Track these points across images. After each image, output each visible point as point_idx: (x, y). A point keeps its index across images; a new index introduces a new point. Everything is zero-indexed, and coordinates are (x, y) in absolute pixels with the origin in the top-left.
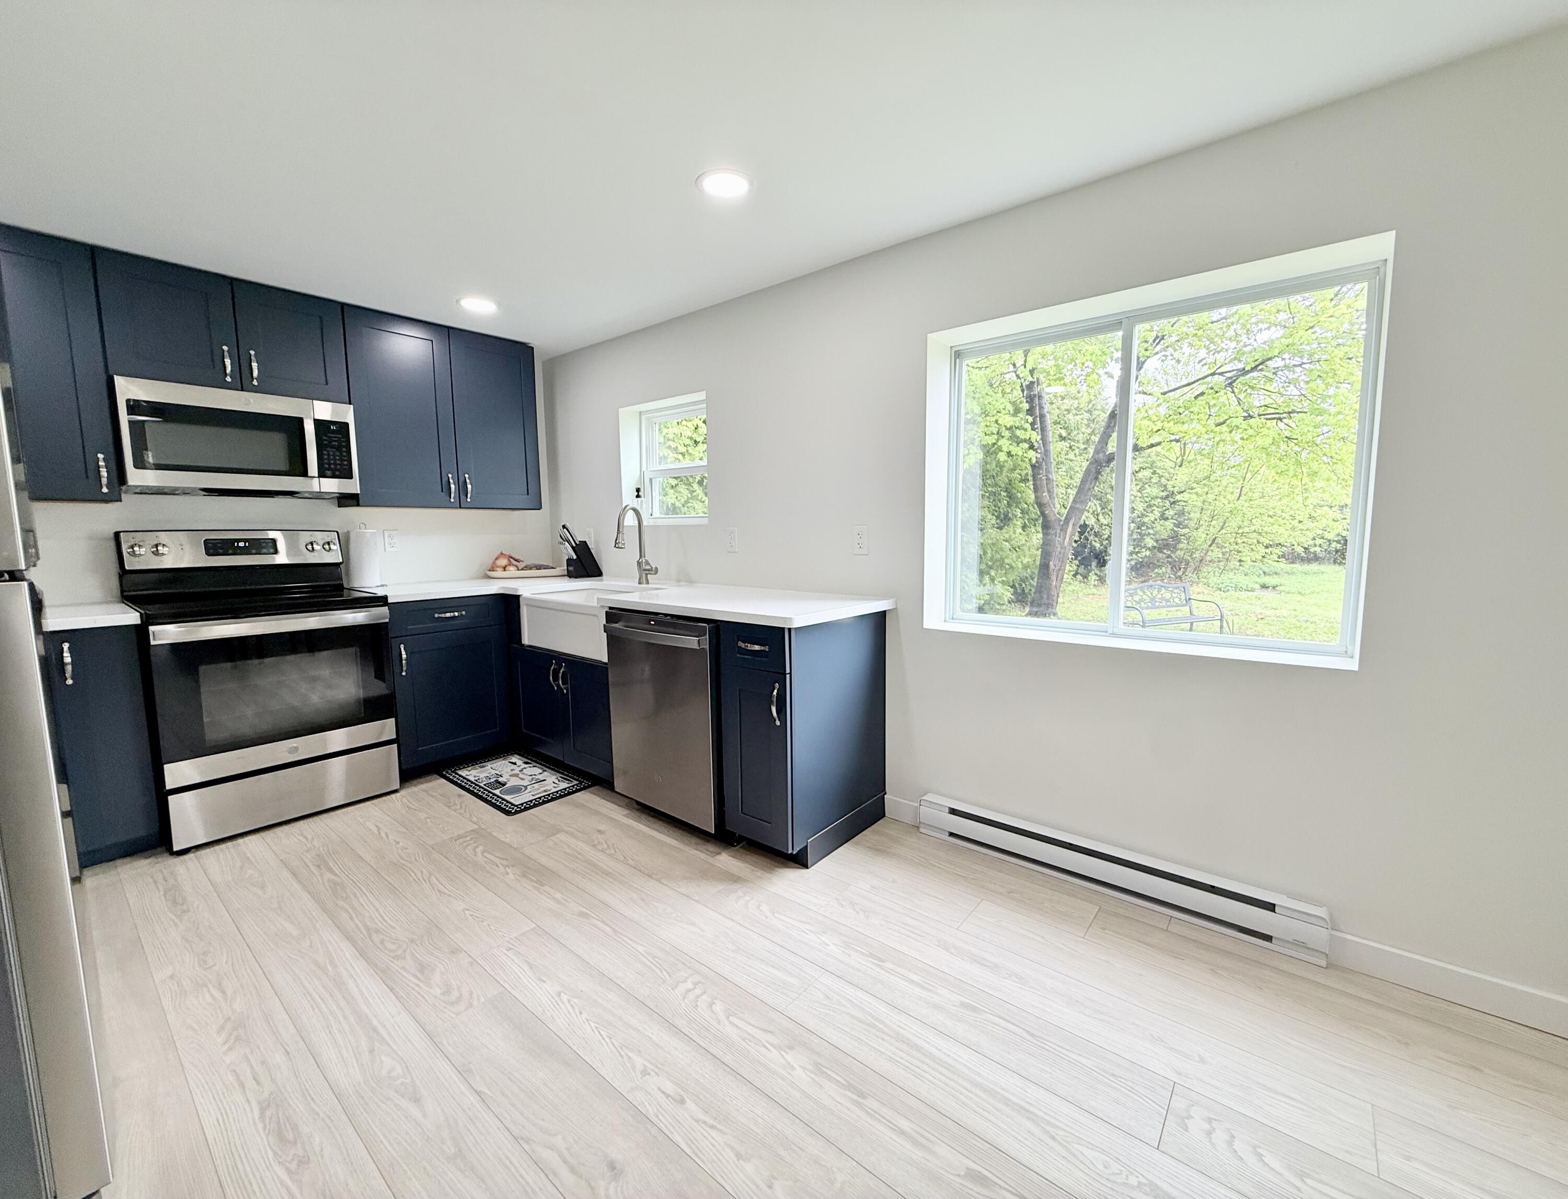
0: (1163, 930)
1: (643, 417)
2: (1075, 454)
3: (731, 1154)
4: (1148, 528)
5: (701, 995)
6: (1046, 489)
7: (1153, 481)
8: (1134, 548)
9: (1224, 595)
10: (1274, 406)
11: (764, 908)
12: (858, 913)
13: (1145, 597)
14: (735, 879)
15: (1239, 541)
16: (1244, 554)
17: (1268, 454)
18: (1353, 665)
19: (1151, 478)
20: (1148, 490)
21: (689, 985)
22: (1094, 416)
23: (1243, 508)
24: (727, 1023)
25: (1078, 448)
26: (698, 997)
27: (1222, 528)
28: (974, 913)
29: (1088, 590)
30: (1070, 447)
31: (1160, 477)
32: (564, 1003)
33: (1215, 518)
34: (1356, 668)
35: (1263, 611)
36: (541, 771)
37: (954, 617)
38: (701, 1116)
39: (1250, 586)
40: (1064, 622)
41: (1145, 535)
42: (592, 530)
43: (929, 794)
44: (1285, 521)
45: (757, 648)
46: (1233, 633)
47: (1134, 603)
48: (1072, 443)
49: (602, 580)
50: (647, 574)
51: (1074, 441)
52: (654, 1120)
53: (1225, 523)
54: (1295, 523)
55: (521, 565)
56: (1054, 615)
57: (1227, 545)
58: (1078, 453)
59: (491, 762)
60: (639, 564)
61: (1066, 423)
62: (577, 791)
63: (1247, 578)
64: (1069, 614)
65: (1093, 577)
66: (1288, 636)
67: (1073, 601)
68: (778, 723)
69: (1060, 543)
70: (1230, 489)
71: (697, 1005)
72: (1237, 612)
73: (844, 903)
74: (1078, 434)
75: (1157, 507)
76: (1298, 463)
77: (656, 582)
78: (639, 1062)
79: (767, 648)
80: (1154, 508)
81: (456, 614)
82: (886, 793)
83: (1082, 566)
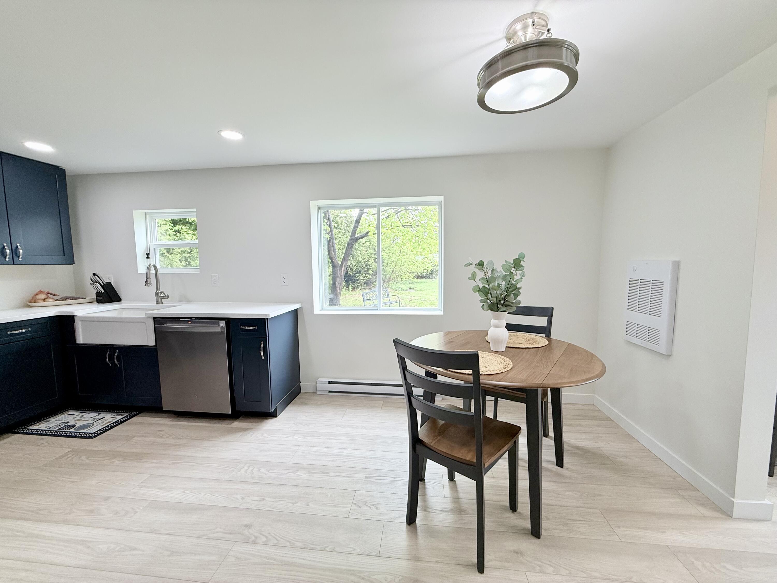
0: (402, 402)
1: (148, 216)
2: (341, 235)
3: (290, 504)
4: (370, 266)
5: (253, 469)
6: (333, 251)
7: (371, 247)
8: (365, 275)
9: (398, 292)
10: (410, 222)
11: (265, 435)
12: (304, 426)
13: (374, 295)
14: (247, 429)
15: (401, 271)
16: (403, 276)
17: (410, 241)
18: (442, 313)
19: (370, 246)
20: (369, 251)
21: (246, 468)
22: (347, 219)
23: (402, 259)
24: (269, 473)
25: (342, 232)
26: (252, 470)
27: (395, 266)
28: (346, 414)
29: (349, 293)
30: (339, 232)
31: (373, 245)
32: (189, 494)
33: (393, 262)
34: (443, 314)
35: (411, 298)
36: (97, 414)
37: (323, 308)
38: (273, 500)
39: (406, 288)
40: (343, 307)
41: (369, 269)
42: (112, 275)
43: (319, 379)
44: (414, 263)
45: (251, 328)
46: (403, 307)
47: (370, 298)
48: (340, 230)
49: (121, 304)
50: (161, 299)
51: (340, 229)
52: (256, 508)
53: (396, 264)
54: (418, 264)
55: (56, 298)
56: (339, 304)
57: (397, 273)
58: (342, 235)
59: (53, 417)
60: (156, 294)
61: (336, 221)
62: (131, 418)
63: (404, 285)
64: (345, 304)
65: (350, 287)
66: (419, 306)
67: (344, 298)
68: (263, 358)
69: (340, 274)
70: (397, 251)
71: (253, 473)
72: (403, 299)
73: (297, 424)
74: (341, 226)
75: (373, 257)
76: (419, 245)
77: (170, 302)
78: (238, 497)
79: (256, 328)
80: (372, 258)
81: (24, 330)
82: (300, 383)
83: (346, 283)
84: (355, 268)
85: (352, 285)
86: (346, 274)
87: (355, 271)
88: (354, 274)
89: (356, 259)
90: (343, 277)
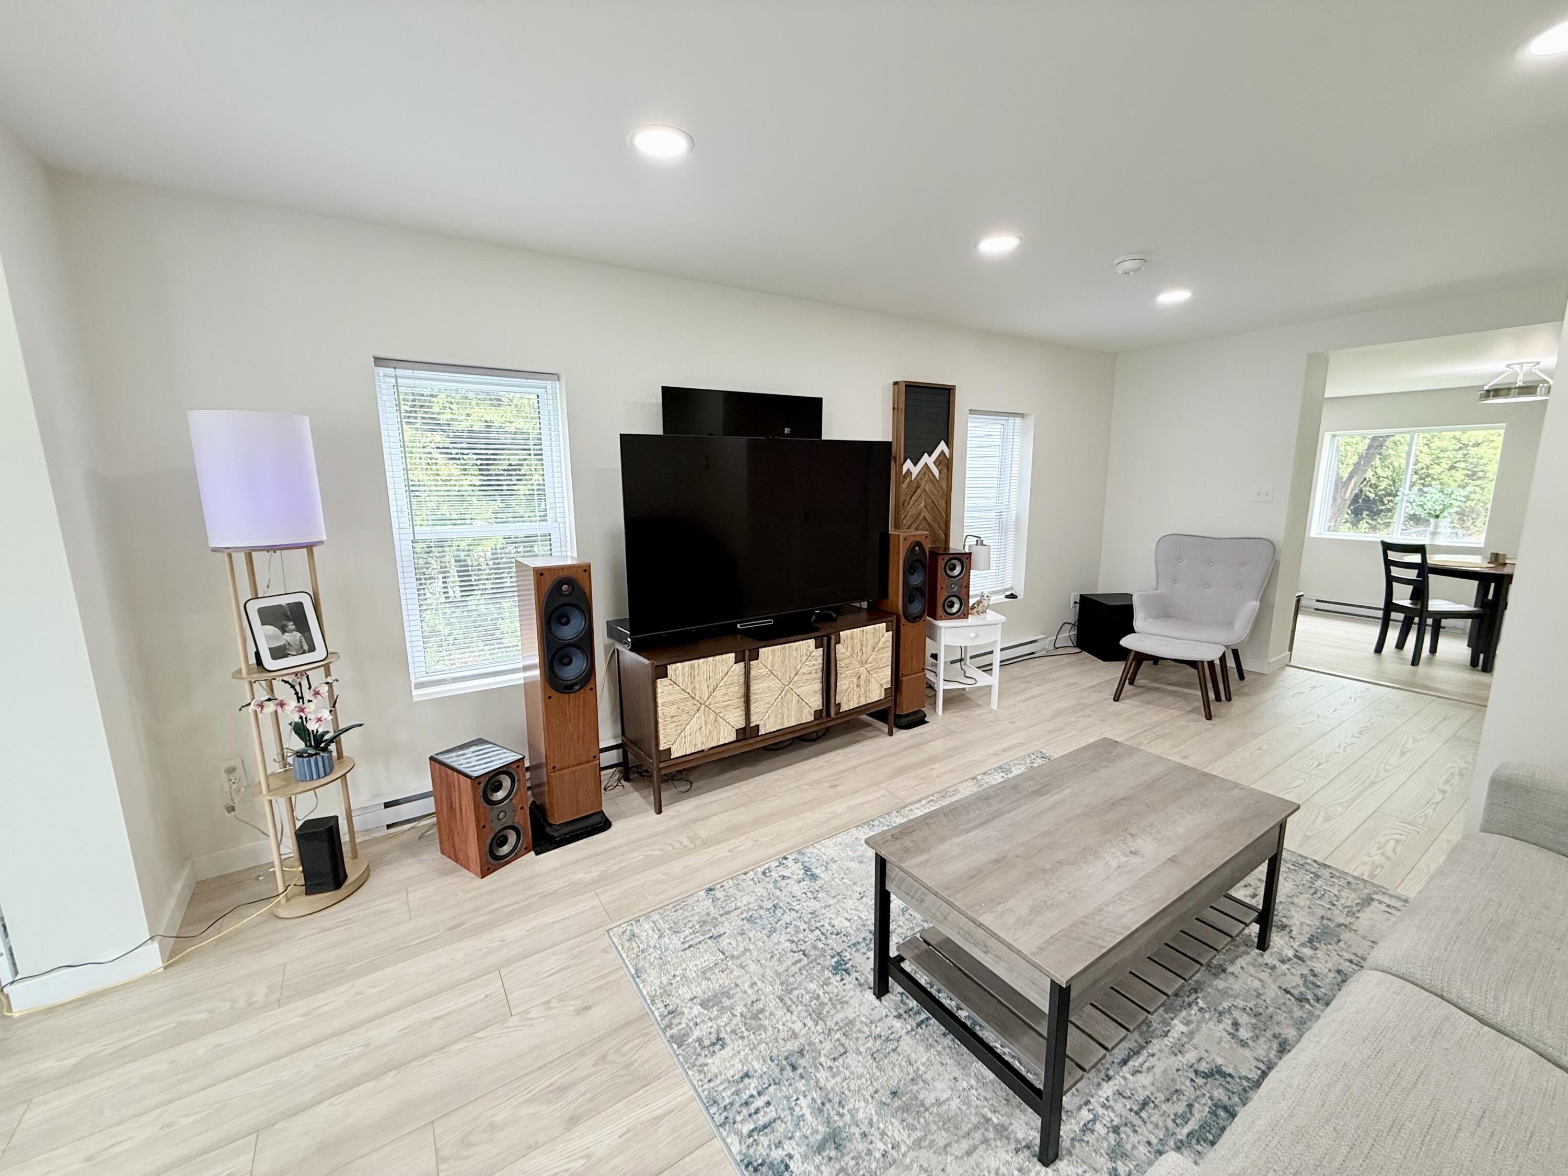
83: (1353, 515)
84: (1383, 485)
85: (1370, 521)
86: (1356, 495)
87: (1383, 490)
88: (1379, 496)
89: (1392, 464)
90: (1348, 502)
